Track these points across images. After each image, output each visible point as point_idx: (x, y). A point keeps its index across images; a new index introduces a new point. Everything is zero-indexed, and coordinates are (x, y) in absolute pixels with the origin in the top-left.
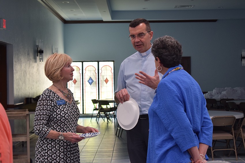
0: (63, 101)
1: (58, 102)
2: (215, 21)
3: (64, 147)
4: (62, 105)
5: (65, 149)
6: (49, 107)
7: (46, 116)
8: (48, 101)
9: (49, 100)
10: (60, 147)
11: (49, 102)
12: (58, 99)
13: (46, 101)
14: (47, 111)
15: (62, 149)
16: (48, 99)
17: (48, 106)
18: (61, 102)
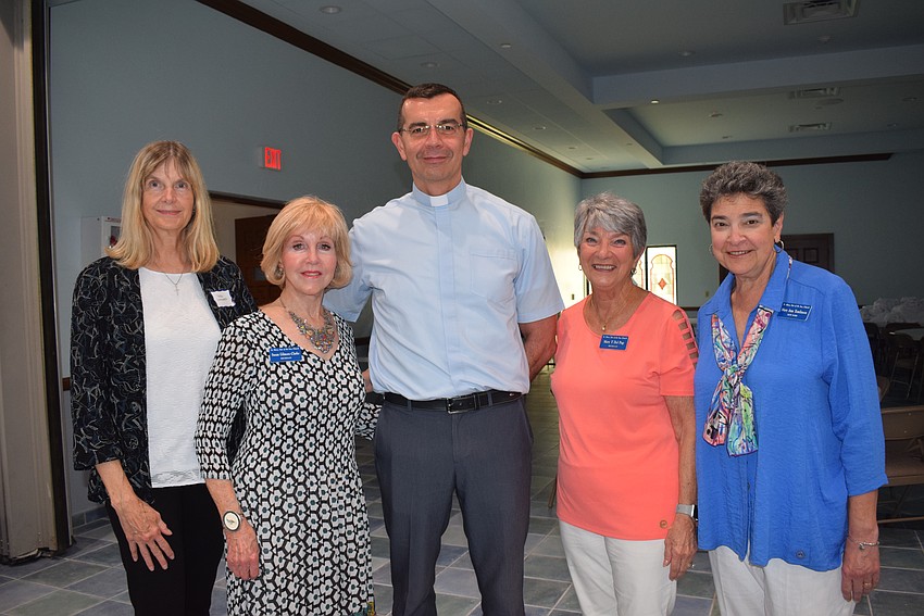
0: (295, 351)
1: (275, 353)
2: (885, 157)
3: (296, 499)
4: (288, 363)
5: (300, 503)
6: (240, 367)
7: (229, 394)
8: (237, 344)
9: (242, 342)
10: (285, 497)
11: (242, 351)
12: (278, 343)
13: (234, 345)
14: (231, 377)
15: (290, 506)
16: (239, 339)
17: (237, 361)
18: (285, 352)
